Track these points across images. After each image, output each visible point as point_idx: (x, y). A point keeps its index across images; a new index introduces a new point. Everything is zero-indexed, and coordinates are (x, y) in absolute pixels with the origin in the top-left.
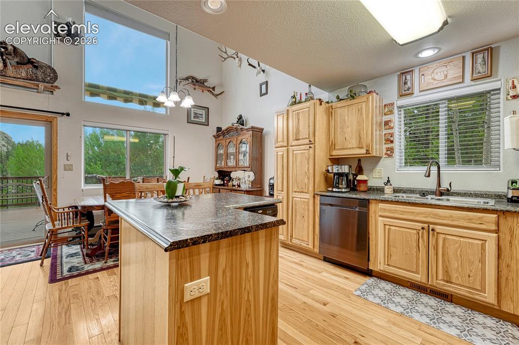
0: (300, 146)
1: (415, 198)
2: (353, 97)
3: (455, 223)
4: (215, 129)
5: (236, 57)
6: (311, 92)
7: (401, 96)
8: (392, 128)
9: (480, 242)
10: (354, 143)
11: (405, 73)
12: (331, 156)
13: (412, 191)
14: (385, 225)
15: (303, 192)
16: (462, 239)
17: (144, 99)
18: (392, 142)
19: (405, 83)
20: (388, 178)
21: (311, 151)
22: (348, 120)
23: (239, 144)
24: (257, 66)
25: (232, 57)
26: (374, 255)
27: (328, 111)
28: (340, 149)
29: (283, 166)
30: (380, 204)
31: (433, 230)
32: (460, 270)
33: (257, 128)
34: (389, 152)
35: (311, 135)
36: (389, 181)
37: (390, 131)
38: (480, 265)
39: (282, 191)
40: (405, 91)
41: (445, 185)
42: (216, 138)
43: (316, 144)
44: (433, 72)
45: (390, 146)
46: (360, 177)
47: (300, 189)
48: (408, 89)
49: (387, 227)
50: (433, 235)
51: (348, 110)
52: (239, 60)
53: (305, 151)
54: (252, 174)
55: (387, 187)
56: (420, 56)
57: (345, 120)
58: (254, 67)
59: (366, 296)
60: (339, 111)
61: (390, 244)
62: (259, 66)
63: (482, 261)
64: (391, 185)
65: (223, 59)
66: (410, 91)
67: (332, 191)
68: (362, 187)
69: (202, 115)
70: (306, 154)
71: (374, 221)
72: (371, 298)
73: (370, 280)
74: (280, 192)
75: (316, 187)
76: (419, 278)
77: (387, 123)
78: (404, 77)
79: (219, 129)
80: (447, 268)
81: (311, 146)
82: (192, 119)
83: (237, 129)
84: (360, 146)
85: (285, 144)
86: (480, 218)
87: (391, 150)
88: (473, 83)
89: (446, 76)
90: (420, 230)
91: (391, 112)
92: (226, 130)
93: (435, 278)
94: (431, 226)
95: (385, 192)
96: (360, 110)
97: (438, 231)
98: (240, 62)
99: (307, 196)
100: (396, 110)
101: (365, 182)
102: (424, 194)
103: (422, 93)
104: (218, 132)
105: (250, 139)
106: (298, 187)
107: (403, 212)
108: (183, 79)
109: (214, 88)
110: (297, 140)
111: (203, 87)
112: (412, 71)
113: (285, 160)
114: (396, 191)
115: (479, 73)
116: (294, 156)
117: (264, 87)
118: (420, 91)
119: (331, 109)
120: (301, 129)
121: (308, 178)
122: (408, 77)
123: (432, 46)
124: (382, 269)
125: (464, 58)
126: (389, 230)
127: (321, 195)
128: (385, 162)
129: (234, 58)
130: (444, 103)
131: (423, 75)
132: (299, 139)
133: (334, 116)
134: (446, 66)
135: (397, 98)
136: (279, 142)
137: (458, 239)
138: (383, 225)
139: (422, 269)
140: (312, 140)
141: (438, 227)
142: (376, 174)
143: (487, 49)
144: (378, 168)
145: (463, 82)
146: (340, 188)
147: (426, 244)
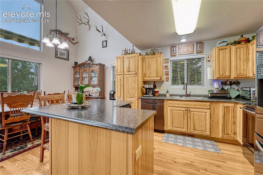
0: (130, 75)
1: (178, 98)
2: (154, 54)
3: (197, 107)
4: (74, 63)
5: (87, 24)
6: (133, 49)
7: (172, 56)
8: (168, 69)
9: (205, 113)
10: (154, 74)
11: (173, 46)
12: (144, 80)
13: (176, 95)
14: (171, 110)
15: (132, 97)
16: (199, 113)
17: (23, 39)
18: (168, 75)
19: (173, 51)
20: (168, 90)
21: (136, 77)
22: (152, 64)
23: (91, 72)
24: (101, 31)
25: (85, 24)
26: (166, 123)
27: (142, 59)
28: (148, 77)
29: (121, 84)
30: (169, 101)
31: (189, 110)
32: (199, 125)
33: (102, 64)
34: (167, 79)
35: (136, 70)
36: (168, 91)
37: (167, 70)
38: (205, 122)
39: (120, 97)
40: (173, 54)
41: (188, 93)
42: (74, 68)
43: (139, 74)
44: (183, 48)
45: (167, 76)
46: (155, 90)
47: (130, 96)
48: (175, 53)
49: (172, 111)
50: (189, 112)
51: (152, 60)
52: (89, 26)
53: (133, 77)
54: (99, 89)
55: (167, 94)
56: (181, 41)
57: (150, 64)
58: (100, 32)
59: (168, 142)
60: (147, 60)
61: (173, 118)
62: (103, 31)
63: (206, 120)
64: (169, 93)
65: (80, 24)
66: (175, 55)
67: (146, 96)
68: (157, 94)
69: (65, 54)
70: (134, 79)
71: (166, 108)
72: (170, 142)
73: (166, 135)
74: (119, 98)
75: (139, 95)
76: (184, 130)
77: (166, 67)
78: (173, 48)
79: (76, 63)
80: (194, 125)
81: (137, 75)
82: (58, 55)
83: (89, 64)
84: (157, 76)
85: (122, 74)
86: (205, 105)
87: (168, 78)
88: (196, 54)
89: (188, 50)
90: (184, 111)
91: (168, 62)
92: (82, 64)
93: (190, 129)
94: (189, 109)
95: (167, 96)
96: (157, 60)
97: (191, 110)
98: (89, 27)
99: (134, 99)
100: (169, 62)
101: (158, 92)
102: (181, 96)
103: (179, 56)
104: (75, 65)
105: (98, 70)
106: (130, 95)
107: (178, 104)
108: (53, 31)
109: (73, 39)
110: (128, 72)
111: (66, 37)
112: (176, 46)
113: (122, 82)
114: (171, 95)
115: (198, 51)
116: (127, 80)
117: (105, 43)
118: (179, 55)
119: (143, 58)
120: (131, 66)
121: (135, 91)
122: (174, 49)
123: (185, 38)
124: (170, 129)
125: (194, 44)
126: (173, 112)
127: (141, 99)
128: (165, 83)
129: (86, 25)
130: (186, 61)
131: (180, 49)
132: (130, 72)
133: (145, 62)
134: (188, 46)
135: (170, 57)
136: (119, 72)
137: (198, 113)
138: (170, 110)
139: (185, 127)
140: (137, 72)
141: (191, 109)
142: (162, 88)
143: (201, 43)
144: (163, 86)
145: (193, 53)
146: (150, 95)
147: (187, 116)
